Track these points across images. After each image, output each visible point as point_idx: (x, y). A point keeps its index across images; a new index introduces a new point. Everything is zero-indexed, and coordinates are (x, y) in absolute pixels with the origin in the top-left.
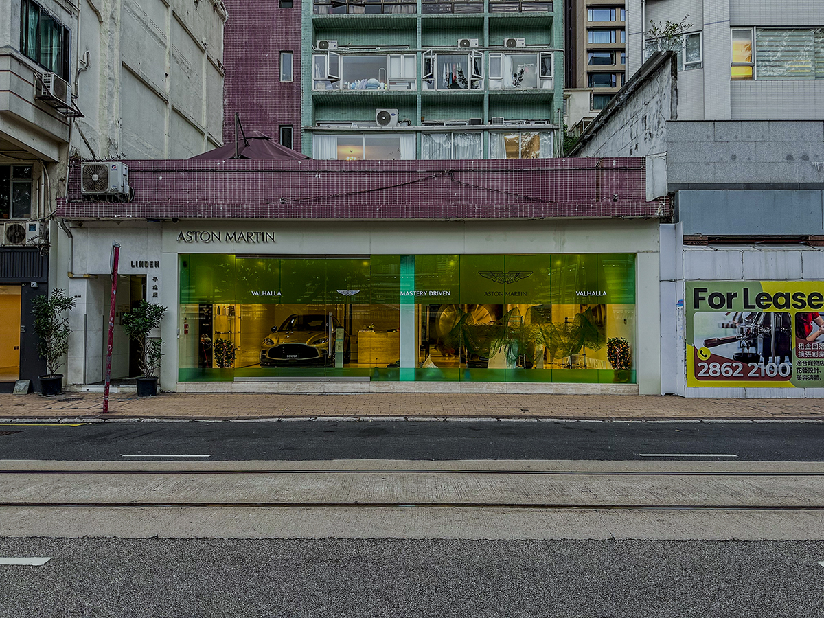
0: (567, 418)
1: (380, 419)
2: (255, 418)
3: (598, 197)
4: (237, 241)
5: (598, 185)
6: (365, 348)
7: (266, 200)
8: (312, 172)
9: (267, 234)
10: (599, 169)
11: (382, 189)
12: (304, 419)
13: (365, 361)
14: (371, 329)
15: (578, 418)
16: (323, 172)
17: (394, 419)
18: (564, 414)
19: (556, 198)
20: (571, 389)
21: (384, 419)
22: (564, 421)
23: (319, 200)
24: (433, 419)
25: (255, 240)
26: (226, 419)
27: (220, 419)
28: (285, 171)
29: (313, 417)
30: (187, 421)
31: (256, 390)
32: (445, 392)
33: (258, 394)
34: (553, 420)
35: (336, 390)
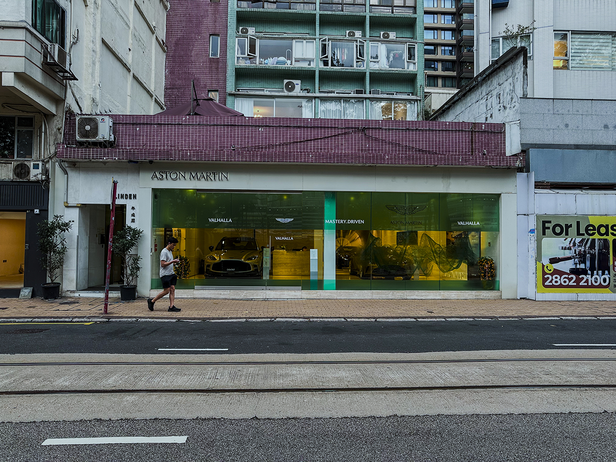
0: (466, 317)
1: (326, 320)
2: (226, 318)
3: (472, 152)
4: (199, 180)
5: (472, 142)
6: (279, 264)
7: (220, 147)
8: (256, 126)
9: (222, 173)
10: (472, 131)
11: (311, 140)
12: (266, 320)
13: (279, 274)
14: (283, 249)
15: (473, 317)
16: (265, 126)
17: (337, 320)
18: (462, 314)
19: (443, 151)
20: (454, 296)
21: (329, 320)
22: (465, 319)
23: (262, 148)
24: (367, 320)
25: (213, 178)
26: (204, 320)
27: (199, 319)
28: (236, 125)
29: (272, 318)
30: (174, 320)
31: (213, 296)
32: (360, 298)
33: (215, 299)
34: (457, 319)
35: (276, 297)
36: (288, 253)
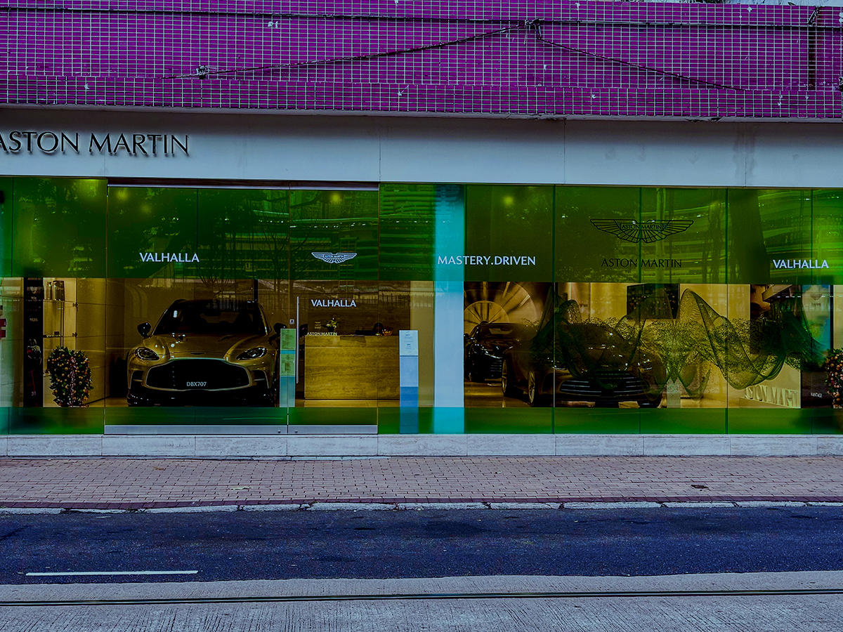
0: (786, 499)
1: (438, 506)
2: (188, 504)
4: (113, 153)
5: (812, 57)
6: (319, 369)
8: (260, 16)
9: (173, 138)
10: (813, 29)
12: (288, 506)
13: (321, 394)
14: (331, 330)
15: (806, 499)
16: (284, 17)
17: (464, 505)
18: (777, 492)
20: (763, 447)
21: (446, 505)
22: (783, 504)
23: (276, 73)
24: (540, 505)
25: (149, 150)
26: (132, 508)
27: (119, 506)
29: (303, 502)
30: (56, 511)
31: (151, 451)
32: (526, 453)
33: (156, 458)
34: (763, 503)
35: (312, 451)
36: (344, 342)
